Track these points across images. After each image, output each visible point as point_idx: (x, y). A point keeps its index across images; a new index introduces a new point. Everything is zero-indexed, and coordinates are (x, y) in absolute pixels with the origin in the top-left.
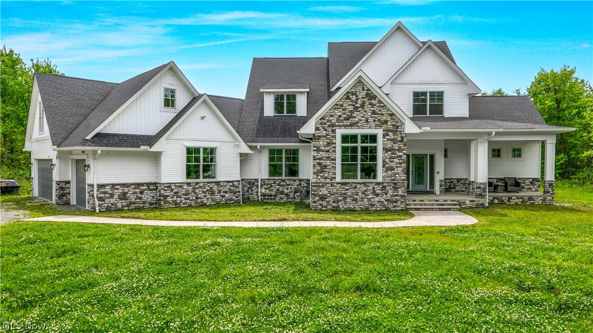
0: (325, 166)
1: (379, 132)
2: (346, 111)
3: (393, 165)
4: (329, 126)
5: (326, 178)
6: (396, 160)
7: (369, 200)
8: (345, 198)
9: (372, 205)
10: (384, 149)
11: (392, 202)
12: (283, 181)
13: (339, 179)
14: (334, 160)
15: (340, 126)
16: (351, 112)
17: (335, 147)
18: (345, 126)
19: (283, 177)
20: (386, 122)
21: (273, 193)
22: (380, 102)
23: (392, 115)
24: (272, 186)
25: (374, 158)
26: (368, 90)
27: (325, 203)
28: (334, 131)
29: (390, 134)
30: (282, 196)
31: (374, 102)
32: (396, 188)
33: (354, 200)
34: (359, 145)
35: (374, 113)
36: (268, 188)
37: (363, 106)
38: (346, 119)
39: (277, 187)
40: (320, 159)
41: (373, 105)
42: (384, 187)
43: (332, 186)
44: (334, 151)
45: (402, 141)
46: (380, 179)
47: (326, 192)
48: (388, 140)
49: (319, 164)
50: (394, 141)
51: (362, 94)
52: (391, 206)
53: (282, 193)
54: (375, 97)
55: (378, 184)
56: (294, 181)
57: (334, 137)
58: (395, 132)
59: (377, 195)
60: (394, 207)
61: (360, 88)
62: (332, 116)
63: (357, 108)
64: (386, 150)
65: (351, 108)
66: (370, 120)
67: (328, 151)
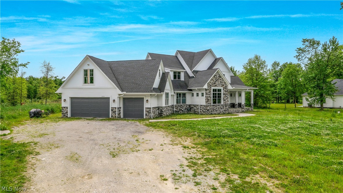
0: (209, 100)
1: (222, 88)
2: (214, 81)
3: (225, 99)
4: (210, 86)
5: (209, 104)
6: (226, 97)
7: (220, 110)
8: (214, 110)
9: (220, 112)
10: (223, 94)
11: (225, 111)
12: (181, 105)
13: (212, 104)
14: (211, 97)
15: (212, 86)
16: (215, 81)
17: (211, 93)
18: (214, 86)
19: (181, 104)
20: (224, 85)
21: (178, 110)
22: (222, 79)
23: (225, 83)
24: (178, 108)
25: (220, 97)
26: (219, 74)
27: (209, 112)
28: (211, 88)
29: (225, 89)
30: (181, 111)
31: (221, 78)
32: (226, 106)
33: (216, 111)
34: (217, 92)
35: (221, 82)
36: (177, 108)
37: (218, 80)
38: (214, 84)
39: (180, 108)
40: (207, 97)
41: (220, 80)
42: (223, 106)
43: (211, 106)
44: (211, 95)
45: (227, 91)
46: (222, 104)
47: (209, 108)
48: (224, 91)
49: (207, 99)
50: (225, 91)
51: (218, 76)
52: (225, 112)
53: (181, 110)
54: (221, 77)
55: (222, 105)
56: (185, 105)
57: (211, 90)
58: (226, 88)
59: (222, 109)
60: (226, 112)
61: (217, 74)
62: (210, 83)
63: (217, 80)
64: (224, 94)
65: (215, 80)
66: (220, 84)
67: (209, 94)
